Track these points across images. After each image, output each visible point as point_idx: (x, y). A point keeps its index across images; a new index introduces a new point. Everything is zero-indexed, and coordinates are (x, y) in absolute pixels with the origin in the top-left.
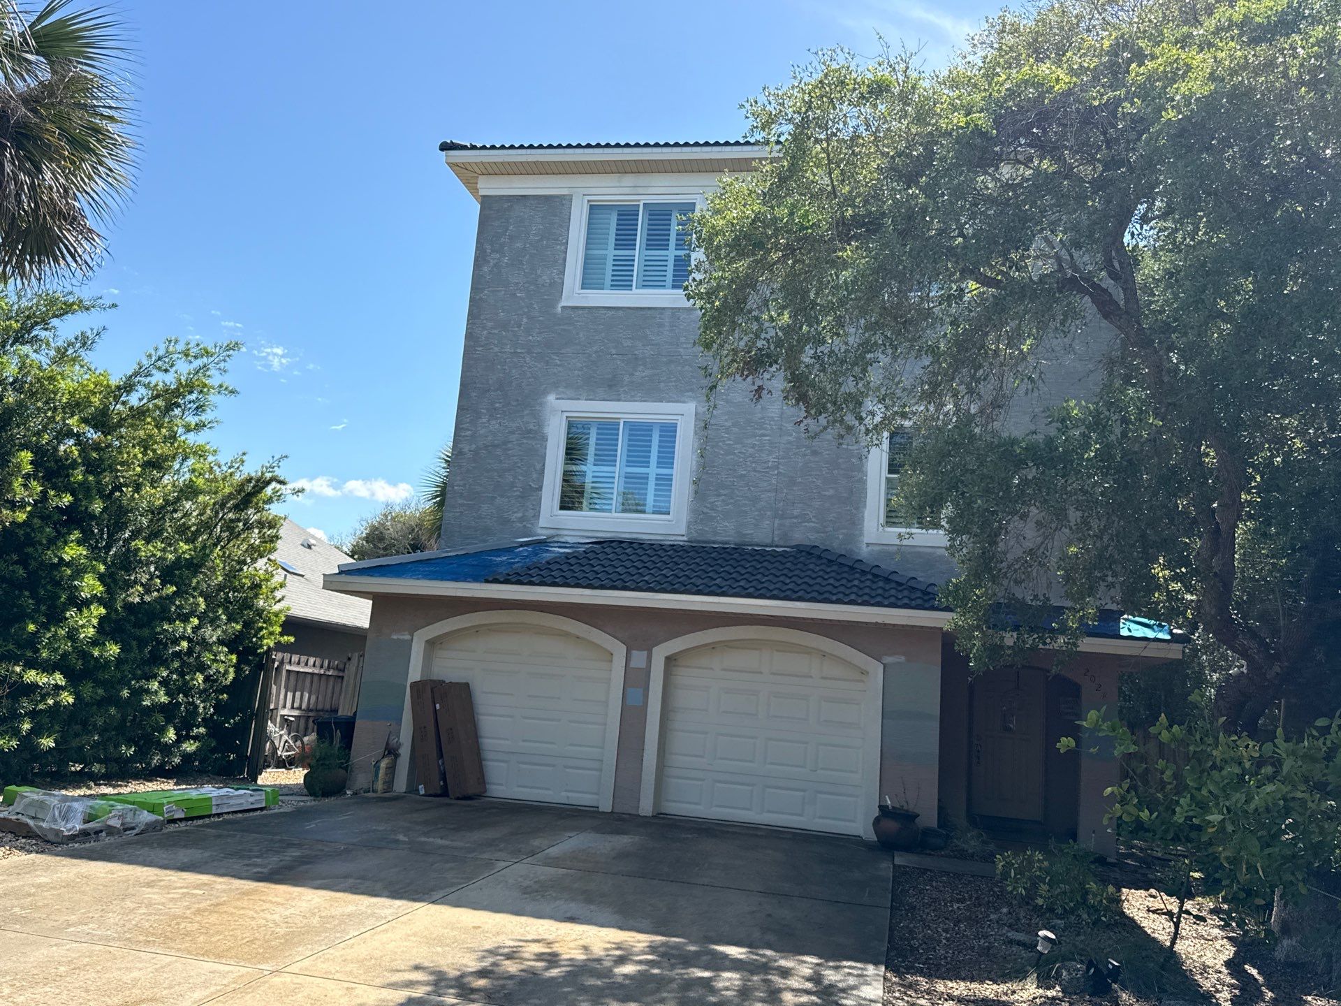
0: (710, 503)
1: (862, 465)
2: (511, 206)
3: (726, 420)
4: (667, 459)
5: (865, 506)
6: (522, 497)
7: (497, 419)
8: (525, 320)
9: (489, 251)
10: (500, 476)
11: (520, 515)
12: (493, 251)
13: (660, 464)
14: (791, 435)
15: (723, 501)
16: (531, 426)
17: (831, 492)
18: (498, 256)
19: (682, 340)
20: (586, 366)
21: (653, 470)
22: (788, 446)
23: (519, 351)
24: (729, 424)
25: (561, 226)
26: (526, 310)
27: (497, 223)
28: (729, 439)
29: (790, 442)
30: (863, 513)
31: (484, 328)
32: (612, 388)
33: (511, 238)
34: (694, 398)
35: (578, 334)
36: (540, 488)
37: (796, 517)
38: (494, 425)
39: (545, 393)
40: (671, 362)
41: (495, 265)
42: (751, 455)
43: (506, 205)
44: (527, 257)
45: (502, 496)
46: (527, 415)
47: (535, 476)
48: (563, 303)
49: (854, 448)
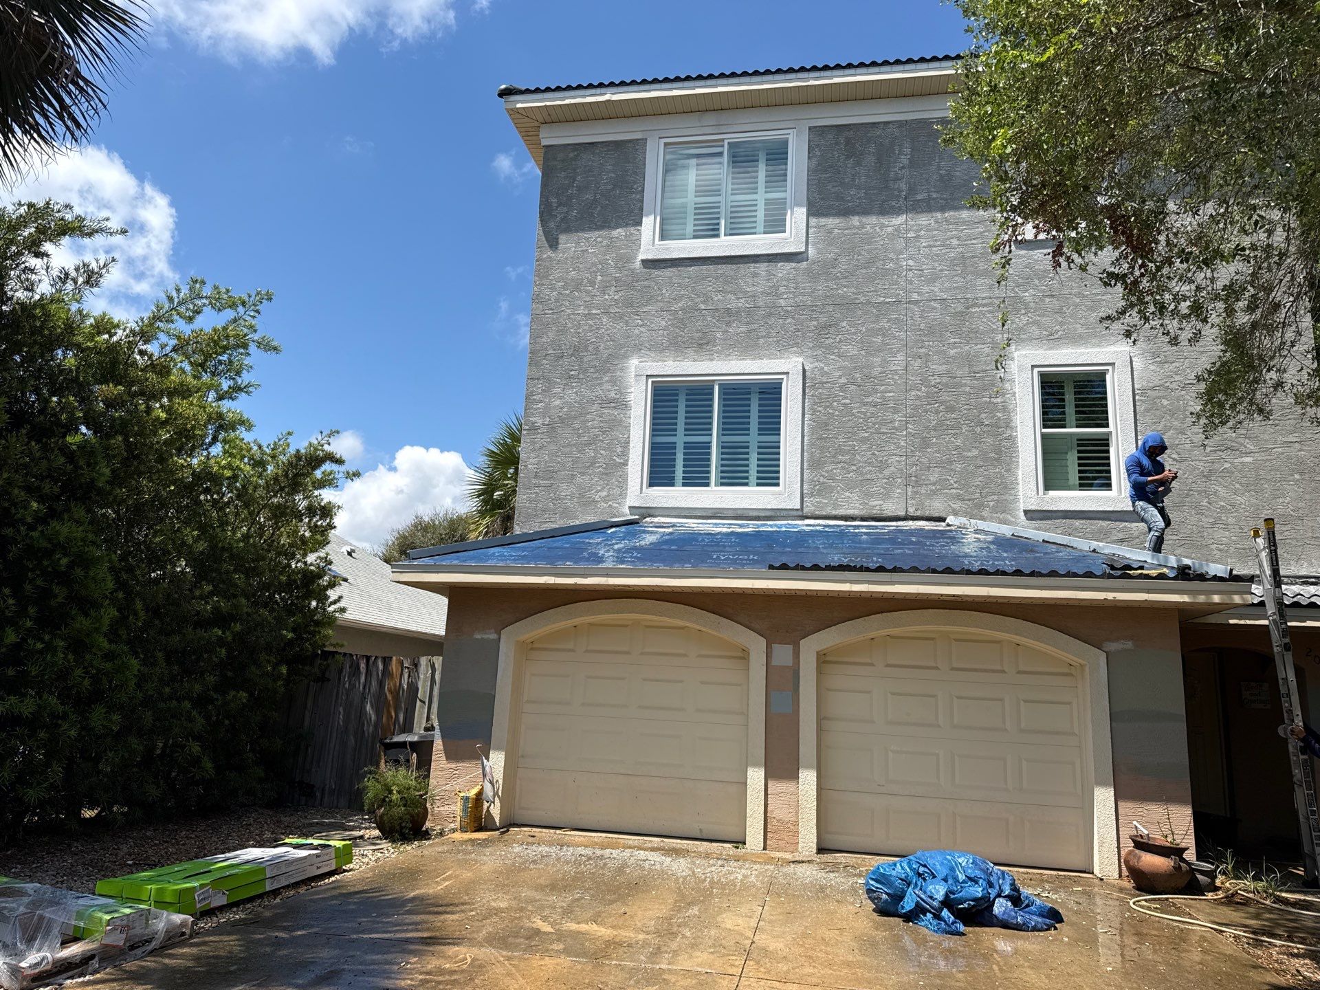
0: (826, 471)
1: (1009, 418)
2: (578, 155)
3: (840, 377)
4: (771, 423)
5: (1017, 467)
6: (606, 474)
7: (573, 387)
8: (599, 278)
9: (555, 205)
10: (579, 451)
11: (605, 493)
12: (560, 204)
13: (762, 431)
14: (920, 390)
15: (843, 468)
16: (612, 395)
17: (975, 452)
18: (565, 209)
19: (782, 289)
20: (671, 325)
21: (754, 438)
22: (918, 402)
23: (594, 311)
24: (843, 380)
25: (636, 173)
26: (600, 266)
27: (563, 174)
28: (846, 398)
29: (918, 398)
30: (1016, 475)
31: (553, 289)
32: (703, 345)
33: (579, 189)
34: (800, 354)
35: (660, 290)
36: (626, 463)
37: (934, 484)
38: (570, 395)
39: (626, 357)
40: (769, 315)
41: (562, 220)
42: (873, 415)
43: (571, 155)
44: (599, 209)
45: (583, 474)
46: (607, 382)
47: (619, 449)
48: (641, 256)
49: (999, 400)
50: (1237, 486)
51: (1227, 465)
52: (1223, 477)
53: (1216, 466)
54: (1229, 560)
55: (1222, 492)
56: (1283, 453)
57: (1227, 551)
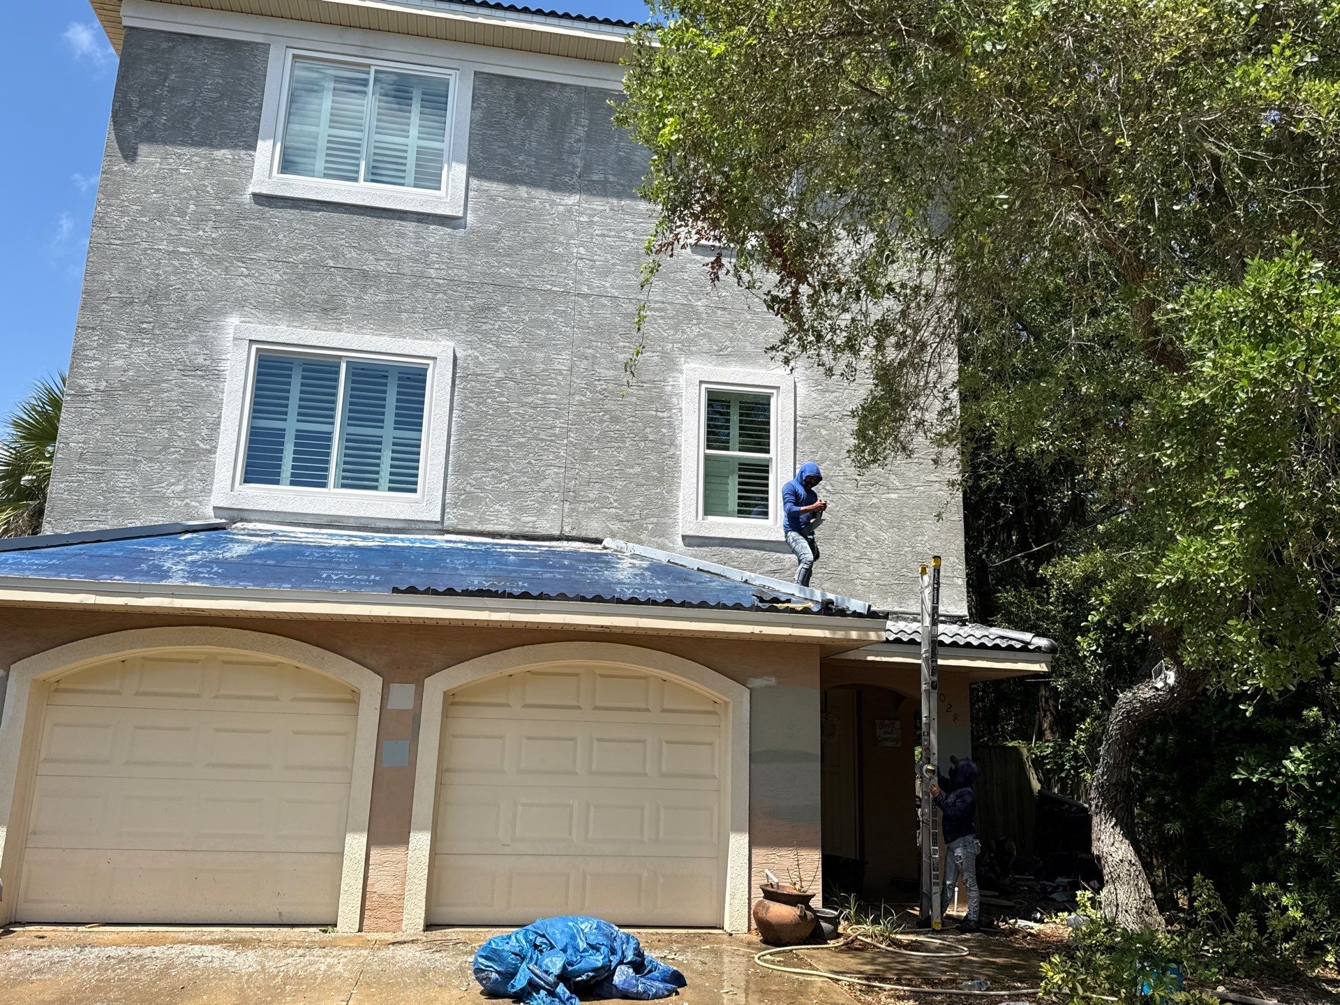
0: (475, 479)
1: (674, 435)
2: (174, 47)
3: (497, 370)
4: (411, 416)
5: (678, 489)
6: (183, 463)
7: (144, 345)
8: (192, 207)
9: (135, 105)
10: (147, 430)
11: (180, 488)
12: (142, 106)
13: (399, 425)
14: (584, 395)
15: (493, 477)
16: (200, 360)
17: (638, 469)
18: (150, 113)
19: (433, 257)
20: (289, 281)
21: (388, 432)
22: (581, 409)
23: (182, 249)
24: (500, 375)
25: (252, 84)
26: (194, 193)
27: (150, 68)
28: (503, 395)
29: (582, 404)
30: (676, 496)
31: (124, 213)
32: (329, 310)
33: (172, 90)
34: (451, 337)
35: (276, 234)
36: (212, 451)
37: (593, 501)
38: (139, 354)
39: (222, 313)
40: (416, 285)
41: (144, 126)
42: (532, 418)
43: (165, 45)
44: (198, 120)
45: (150, 460)
46: (193, 342)
47: (205, 432)
48: (252, 189)
49: (665, 415)
50: (883, 521)
51: (875, 500)
52: (870, 512)
53: (865, 500)
54: (871, 596)
55: (869, 527)
56: (924, 492)
57: (869, 587)
